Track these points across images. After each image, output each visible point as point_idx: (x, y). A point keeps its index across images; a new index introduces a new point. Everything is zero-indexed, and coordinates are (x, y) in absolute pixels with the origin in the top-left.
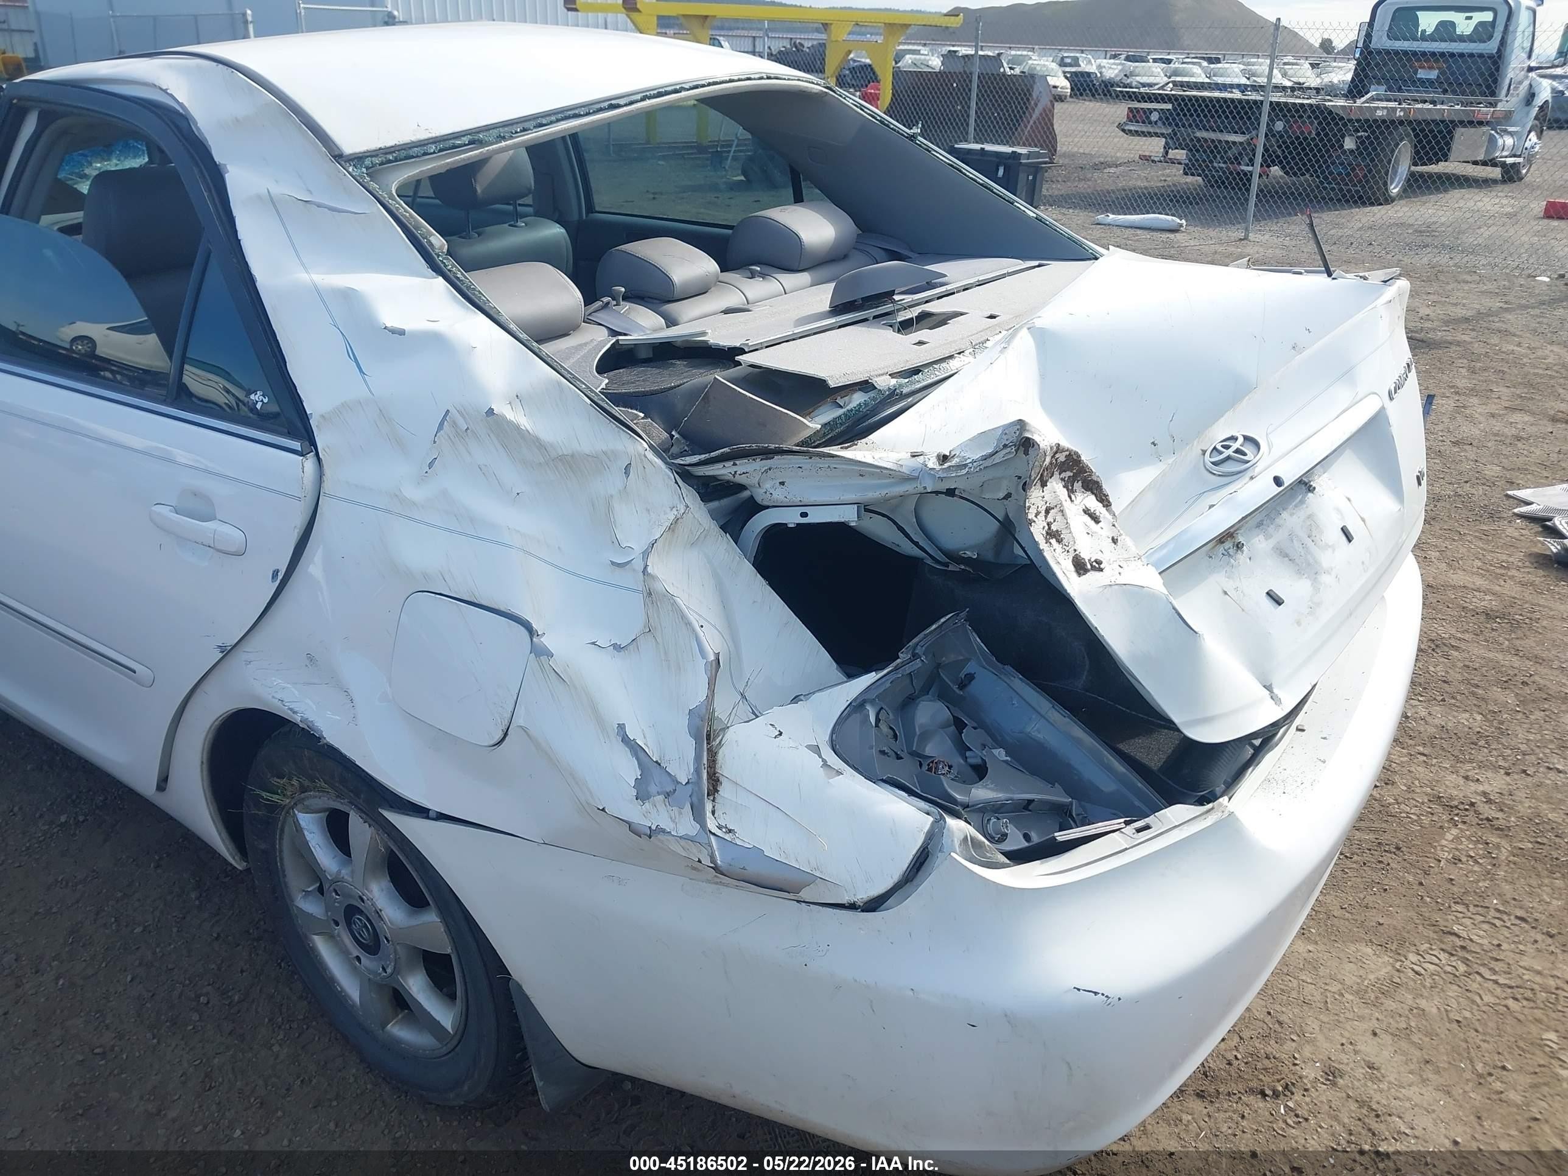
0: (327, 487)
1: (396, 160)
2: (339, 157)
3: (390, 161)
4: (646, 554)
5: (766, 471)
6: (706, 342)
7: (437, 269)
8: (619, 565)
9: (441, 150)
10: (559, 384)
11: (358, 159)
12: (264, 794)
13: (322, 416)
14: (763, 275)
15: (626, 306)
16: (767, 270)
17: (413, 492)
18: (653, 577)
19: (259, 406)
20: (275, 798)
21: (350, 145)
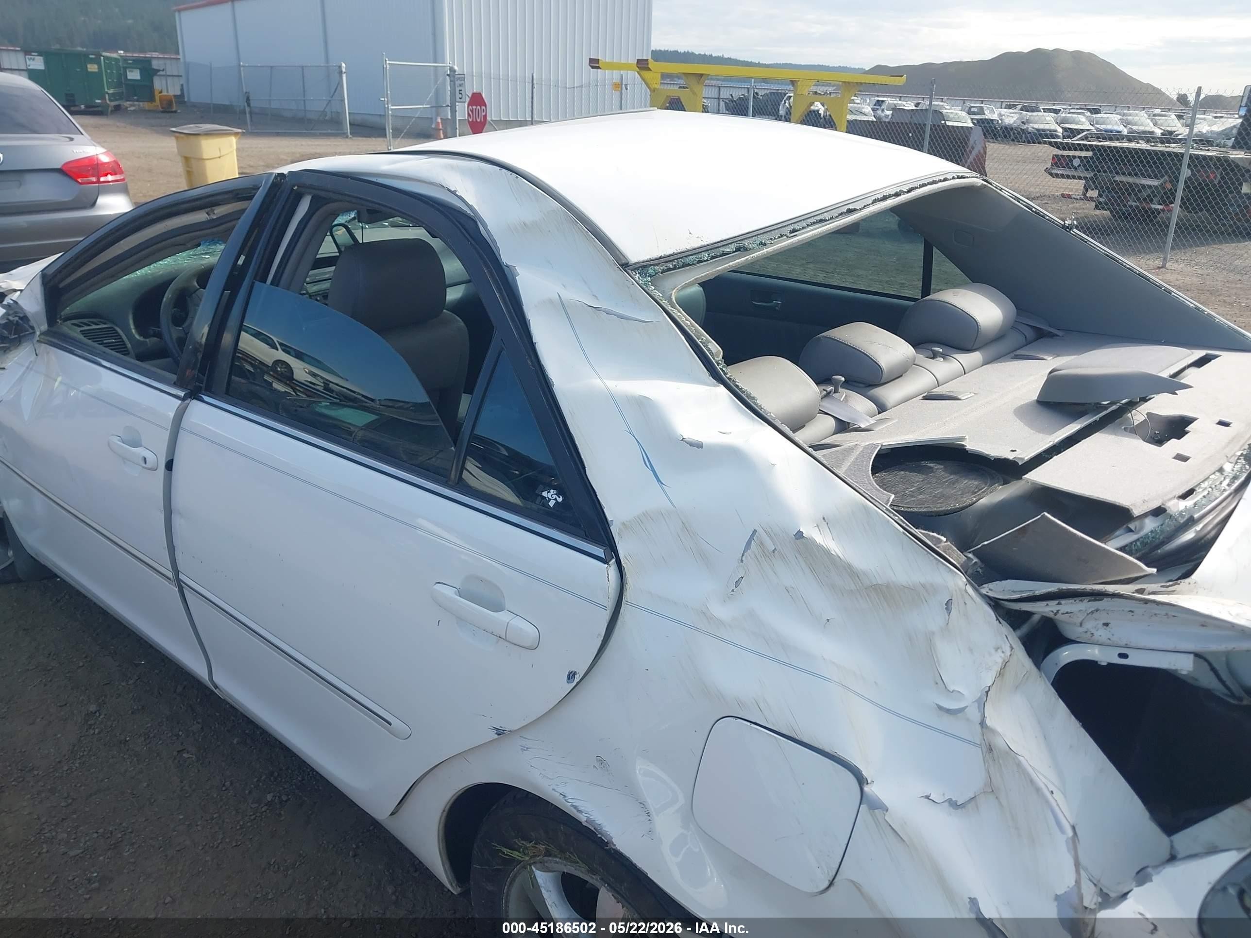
0: (628, 595)
1: (675, 268)
2: (625, 266)
3: (669, 269)
4: (981, 704)
6: (963, 445)
7: (719, 378)
8: (948, 711)
9: (713, 258)
11: (643, 267)
12: (505, 850)
13: (623, 524)
14: (944, 356)
15: (844, 393)
16: (949, 350)
17: (720, 611)
18: (993, 731)
19: (552, 503)
20: (515, 854)
21: (636, 254)
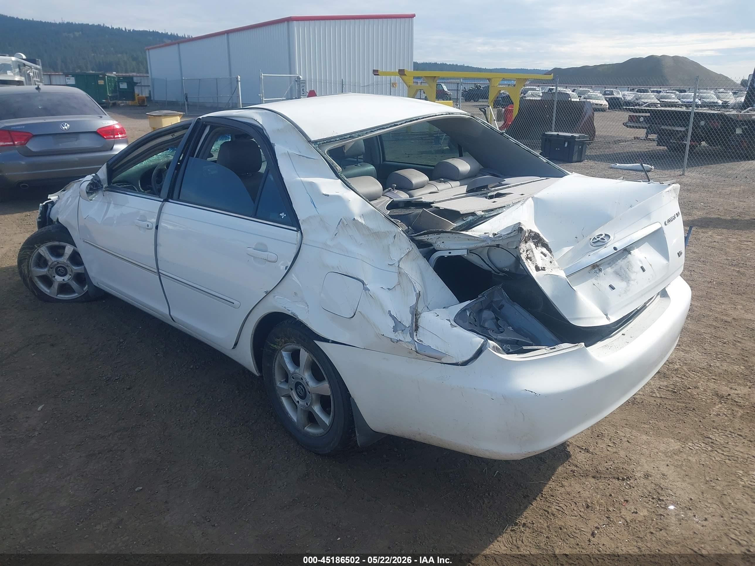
0: (304, 241)
1: (327, 142)
2: (310, 141)
3: (325, 143)
4: (399, 262)
5: (438, 238)
6: (422, 201)
7: (339, 177)
8: (391, 265)
9: (341, 140)
10: (375, 211)
11: (315, 142)
12: (272, 345)
13: (303, 220)
14: (444, 182)
15: (396, 191)
16: (446, 180)
17: (329, 243)
18: (401, 268)
19: (283, 217)
20: (275, 346)
21: (313, 138)
